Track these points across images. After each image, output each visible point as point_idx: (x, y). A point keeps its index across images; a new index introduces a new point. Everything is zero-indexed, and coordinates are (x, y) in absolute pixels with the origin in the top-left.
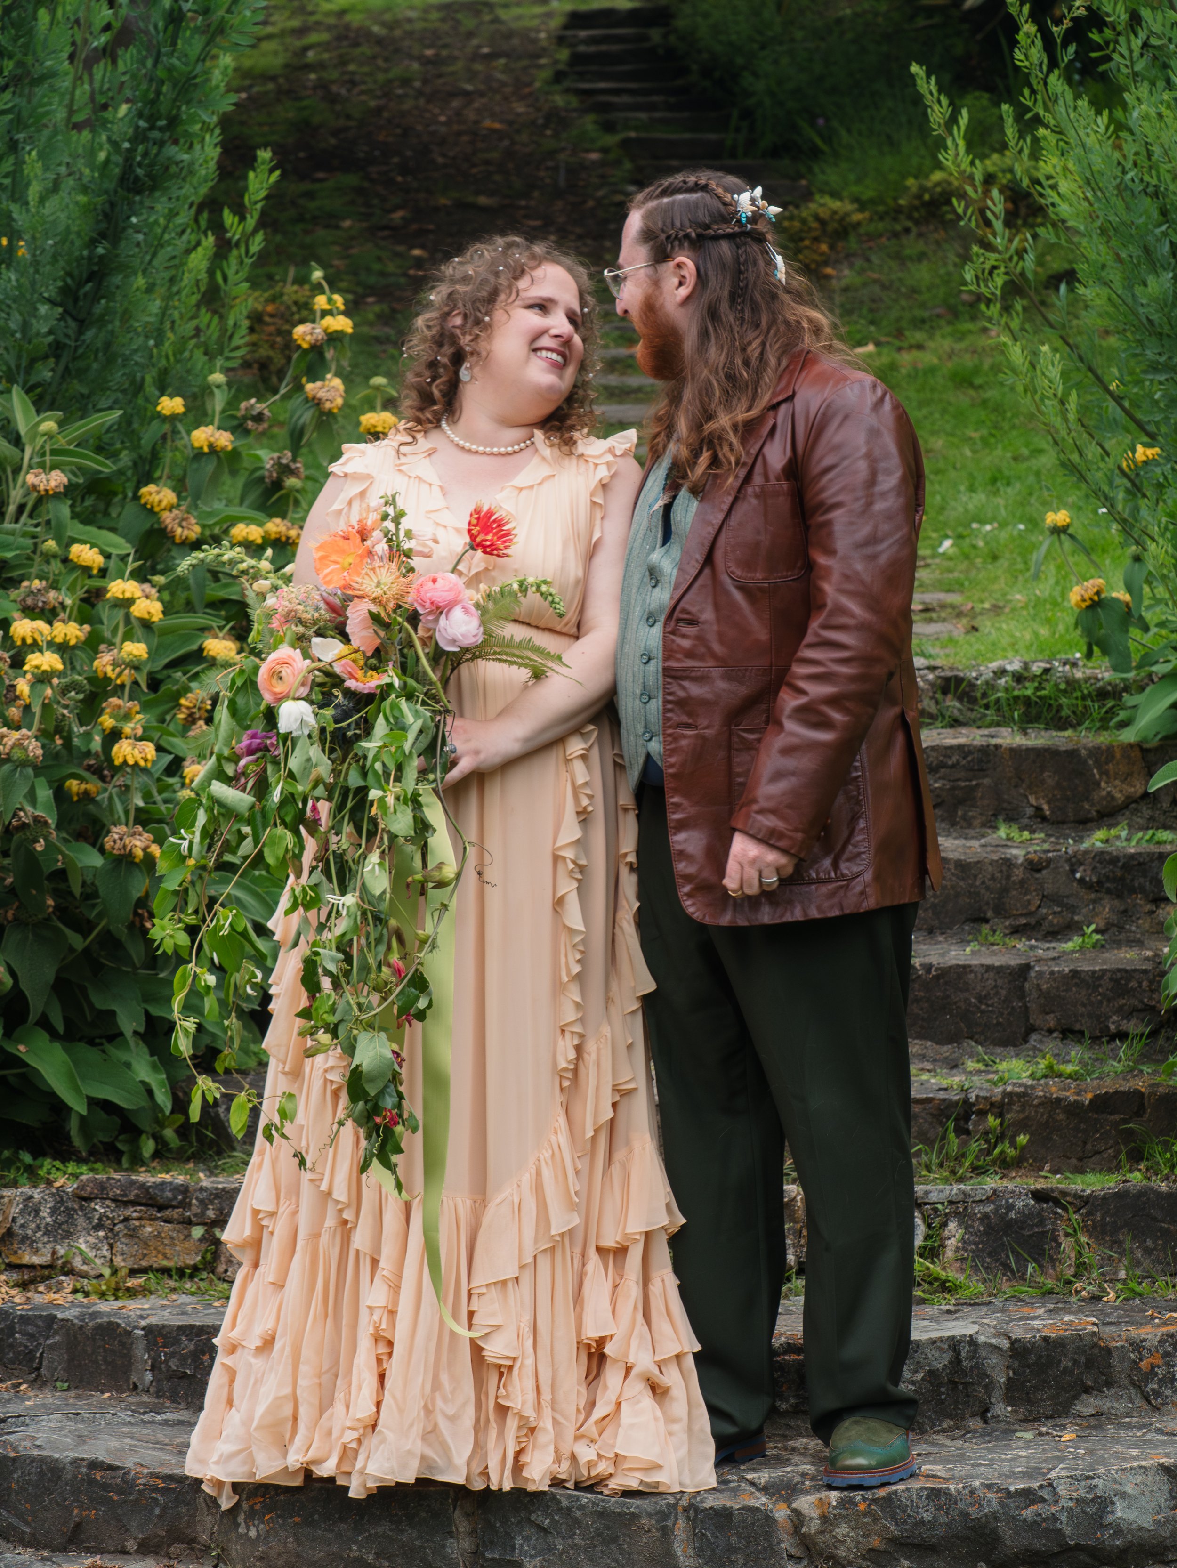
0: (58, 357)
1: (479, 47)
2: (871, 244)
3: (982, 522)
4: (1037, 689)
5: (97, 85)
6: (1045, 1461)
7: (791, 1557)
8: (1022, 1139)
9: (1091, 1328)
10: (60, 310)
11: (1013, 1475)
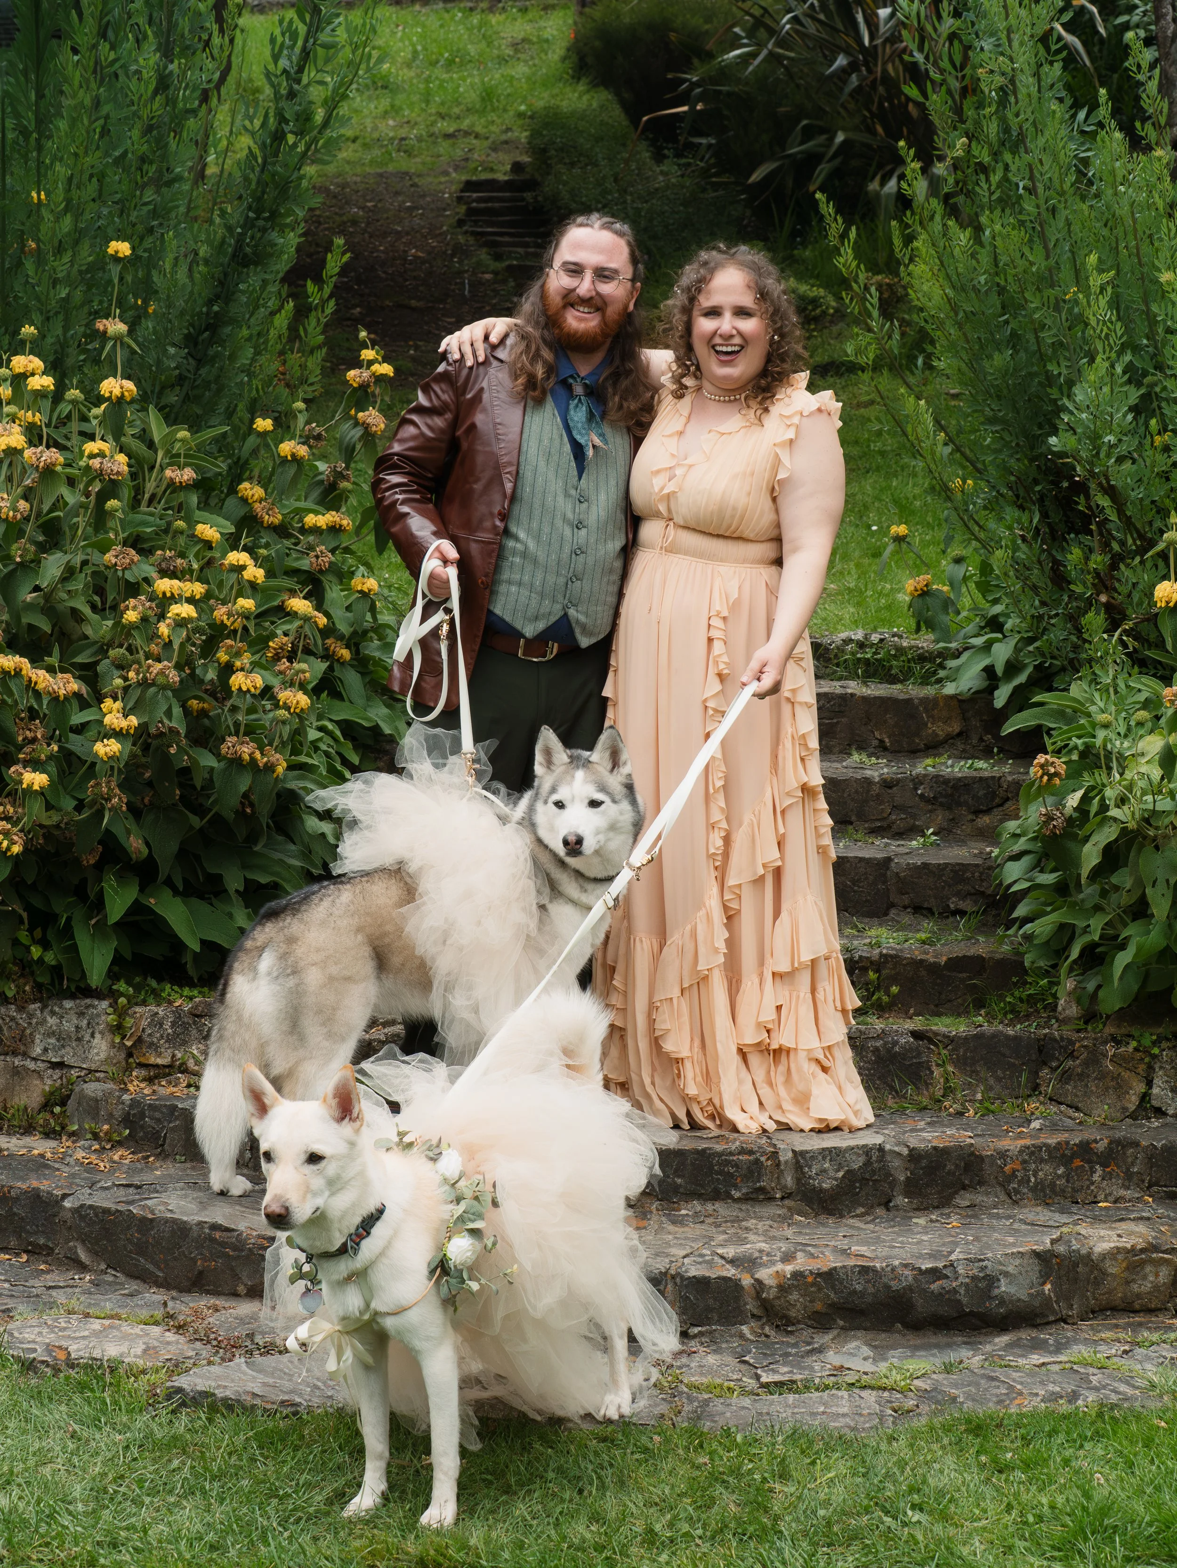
0: (181, 386)
1: (404, 202)
4: (875, 653)
6: (944, 1245)
7: (753, 1316)
8: (895, 989)
9: (969, 1141)
10: (185, 351)
11: (920, 1256)
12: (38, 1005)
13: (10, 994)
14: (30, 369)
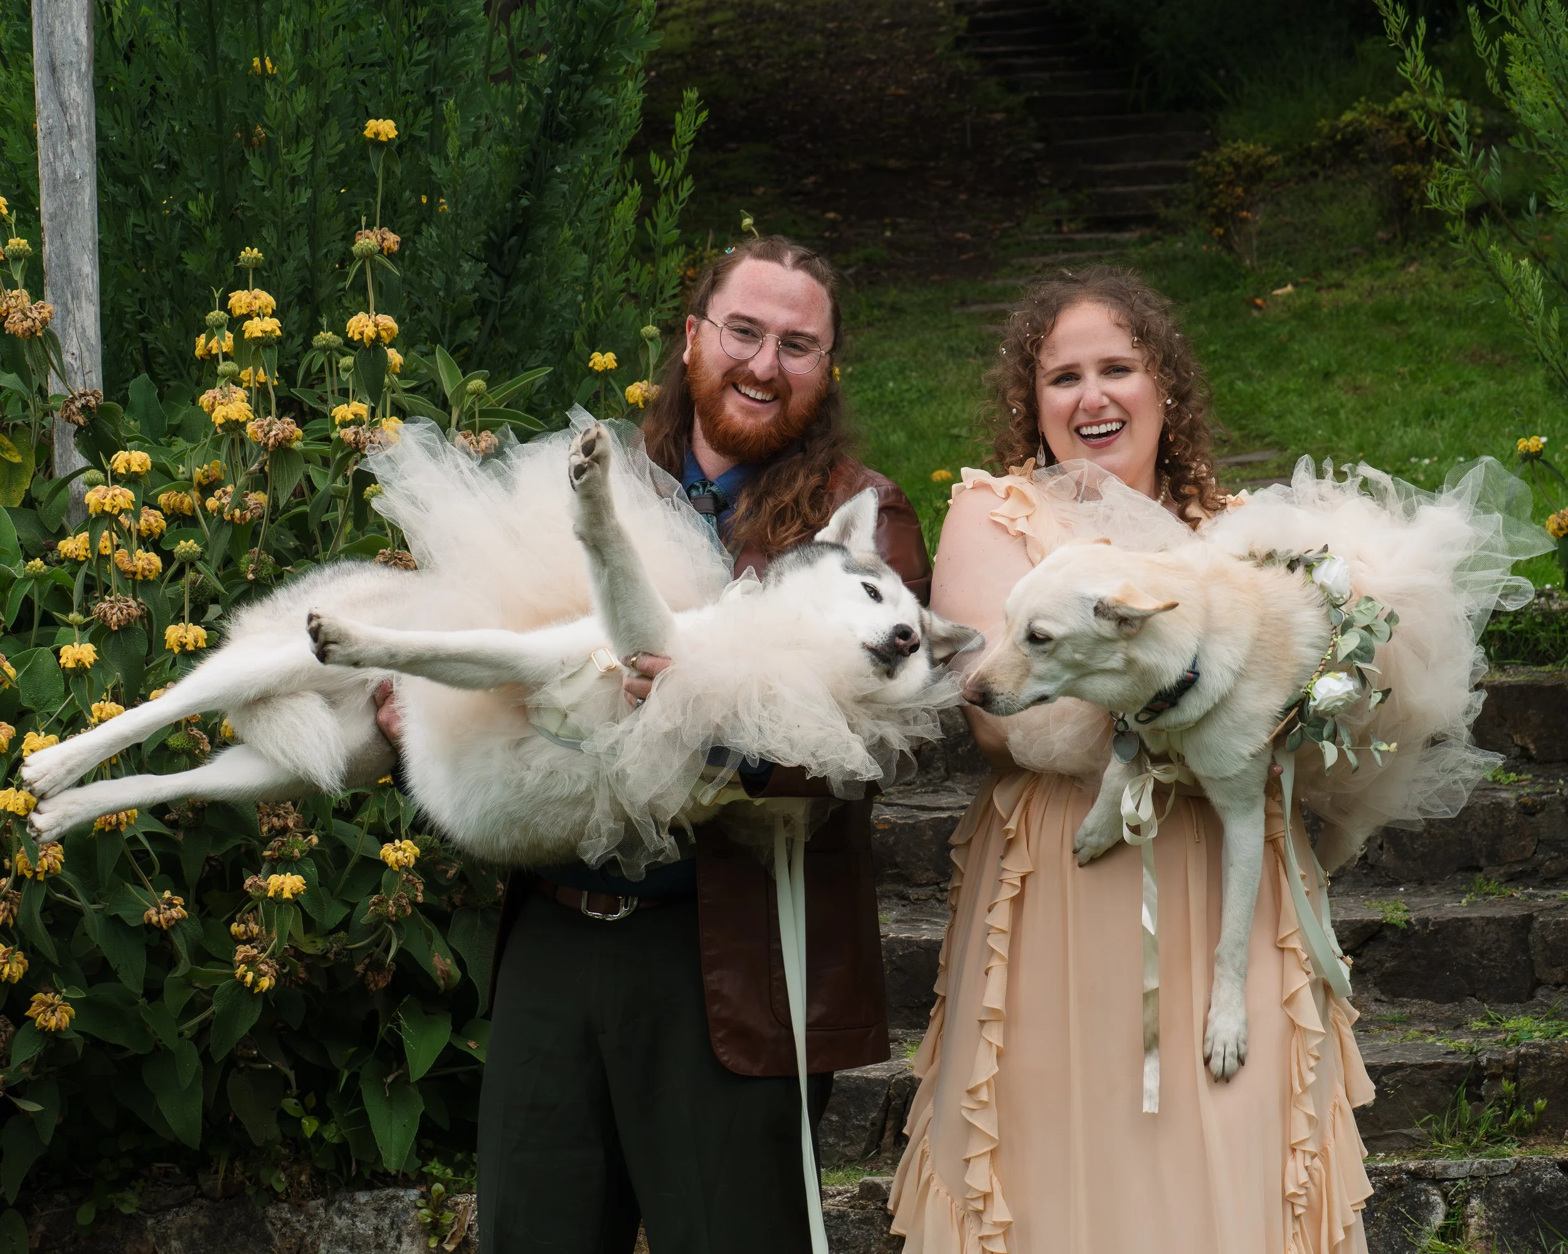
0: (484, 316)
1: (880, 18)
2: (1280, 189)
3: (1422, 457)
4: (1512, 623)
5: (514, 32)
8: (1540, 1104)
10: (485, 265)
12: (321, 1201)
13: (279, 1188)
14: (255, 307)
